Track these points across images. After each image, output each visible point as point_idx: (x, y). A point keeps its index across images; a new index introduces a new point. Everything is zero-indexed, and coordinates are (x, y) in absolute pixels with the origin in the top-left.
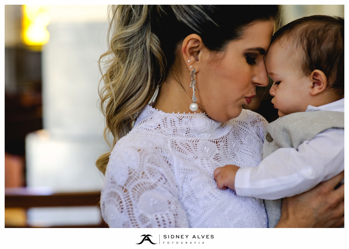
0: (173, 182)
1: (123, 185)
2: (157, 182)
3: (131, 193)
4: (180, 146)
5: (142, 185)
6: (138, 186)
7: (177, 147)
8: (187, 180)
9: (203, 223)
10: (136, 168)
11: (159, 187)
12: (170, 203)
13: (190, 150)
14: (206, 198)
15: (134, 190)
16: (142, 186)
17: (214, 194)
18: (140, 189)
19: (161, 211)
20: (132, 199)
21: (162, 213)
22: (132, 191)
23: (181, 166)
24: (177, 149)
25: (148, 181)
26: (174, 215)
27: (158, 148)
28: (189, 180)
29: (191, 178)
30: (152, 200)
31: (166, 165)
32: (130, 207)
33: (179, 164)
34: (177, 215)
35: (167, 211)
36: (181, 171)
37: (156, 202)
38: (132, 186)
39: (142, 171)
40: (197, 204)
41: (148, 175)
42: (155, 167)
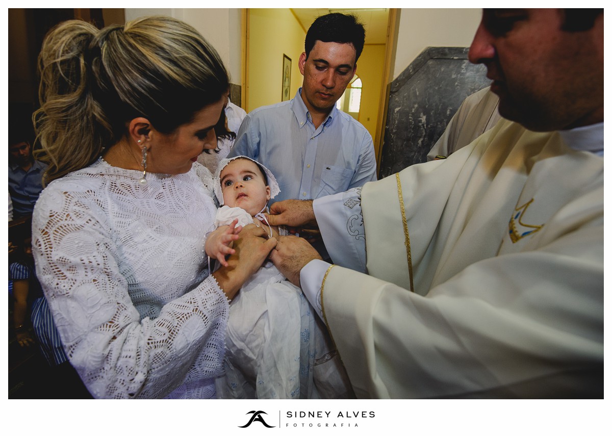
0: (107, 225)
1: (44, 228)
2: (84, 224)
3: (52, 237)
4: (120, 187)
5: (65, 226)
6: (60, 228)
7: (116, 189)
8: (125, 225)
9: (142, 265)
10: (60, 211)
11: (86, 228)
12: (98, 245)
13: (131, 191)
14: (145, 241)
15: (55, 233)
16: (65, 228)
17: (153, 236)
18: (64, 230)
19: (87, 253)
20: (53, 241)
21: (89, 255)
22: (54, 233)
23: (116, 209)
24: (115, 191)
25: (73, 223)
26: (104, 257)
27: (90, 191)
28: (127, 225)
29: (128, 223)
30: (77, 242)
31: (98, 209)
32: (49, 249)
33: (114, 208)
34: (106, 257)
35: (95, 253)
36: (115, 214)
37: (81, 244)
38: (54, 229)
39: (67, 213)
40: (135, 248)
41: (74, 217)
42: (84, 210)
